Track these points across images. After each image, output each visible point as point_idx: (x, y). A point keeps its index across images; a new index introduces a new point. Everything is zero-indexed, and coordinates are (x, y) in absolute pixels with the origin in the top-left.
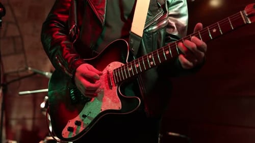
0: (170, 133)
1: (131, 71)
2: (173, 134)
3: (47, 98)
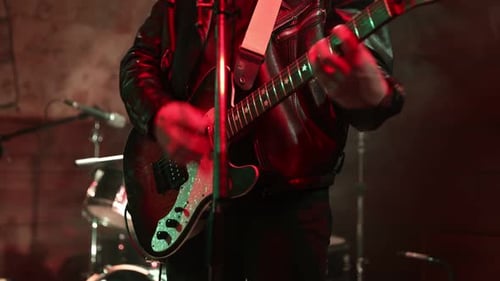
0: (408, 254)
1: (237, 121)
2: (415, 255)
3: (99, 174)
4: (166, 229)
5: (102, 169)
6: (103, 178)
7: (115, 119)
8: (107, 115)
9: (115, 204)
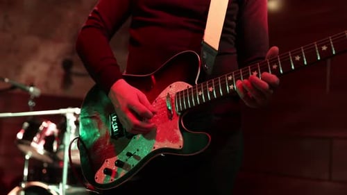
3: (26, 125)
4: (114, 168)
5: (29, 122)
6: (28, 128)
7: (34, 91)
8: (27, 88)
9: (33, 144)
